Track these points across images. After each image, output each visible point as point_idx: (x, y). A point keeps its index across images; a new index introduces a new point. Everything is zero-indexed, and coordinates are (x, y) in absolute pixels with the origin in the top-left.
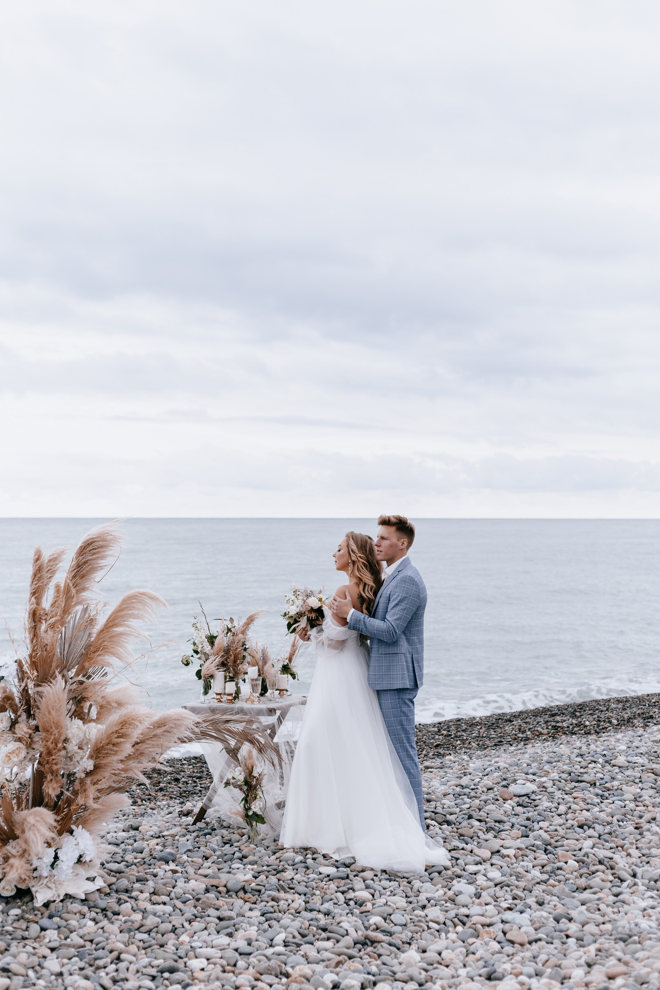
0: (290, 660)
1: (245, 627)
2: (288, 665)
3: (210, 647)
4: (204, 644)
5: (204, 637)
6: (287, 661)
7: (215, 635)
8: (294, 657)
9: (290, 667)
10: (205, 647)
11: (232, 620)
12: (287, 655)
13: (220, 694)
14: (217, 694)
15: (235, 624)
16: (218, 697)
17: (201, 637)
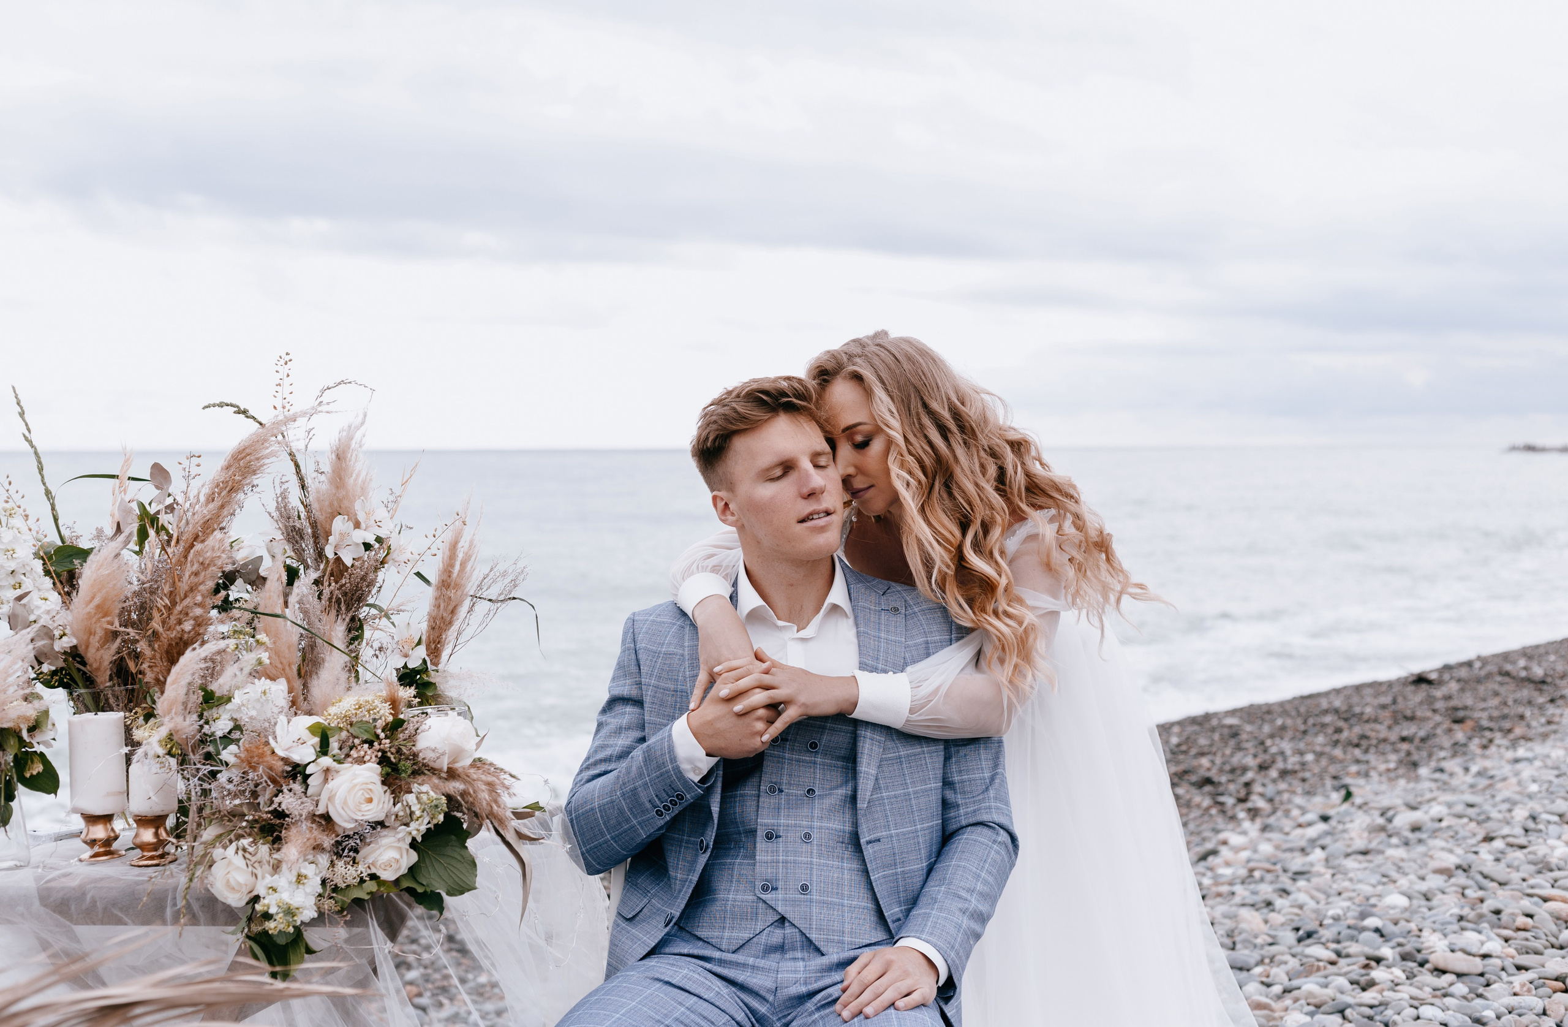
0: (435, 648)
1: (217, 503)
2: (423, 669)
3: (55, 598)
4: (28, 585)
5: (25, 552)
6: (421, 652)
7: (84, 544)
8: (452, 633)
9: (434, 678)
10: (34, 599)
11: (160, 475)
12: (421, 627)
13: (107, 818)
14: (92, 819)
15: (177, 487)
16: (99, 832)
17: (10, 552)
